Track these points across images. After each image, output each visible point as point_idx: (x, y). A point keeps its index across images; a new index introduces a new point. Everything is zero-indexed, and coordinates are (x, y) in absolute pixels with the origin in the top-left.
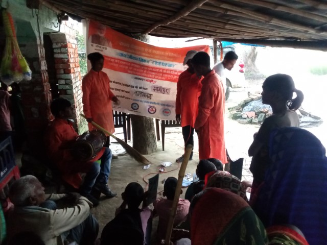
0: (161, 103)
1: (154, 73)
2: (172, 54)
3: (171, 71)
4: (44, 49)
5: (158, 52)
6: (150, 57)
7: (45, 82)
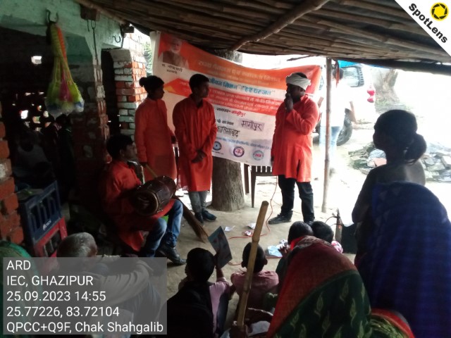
0: (250, 142)
1: (242, 103)
2: (268, 78)
3: (266, 99)
4: (101, 71)
5: (249, 75)
6: (238, 81)
7: (101, 113)
